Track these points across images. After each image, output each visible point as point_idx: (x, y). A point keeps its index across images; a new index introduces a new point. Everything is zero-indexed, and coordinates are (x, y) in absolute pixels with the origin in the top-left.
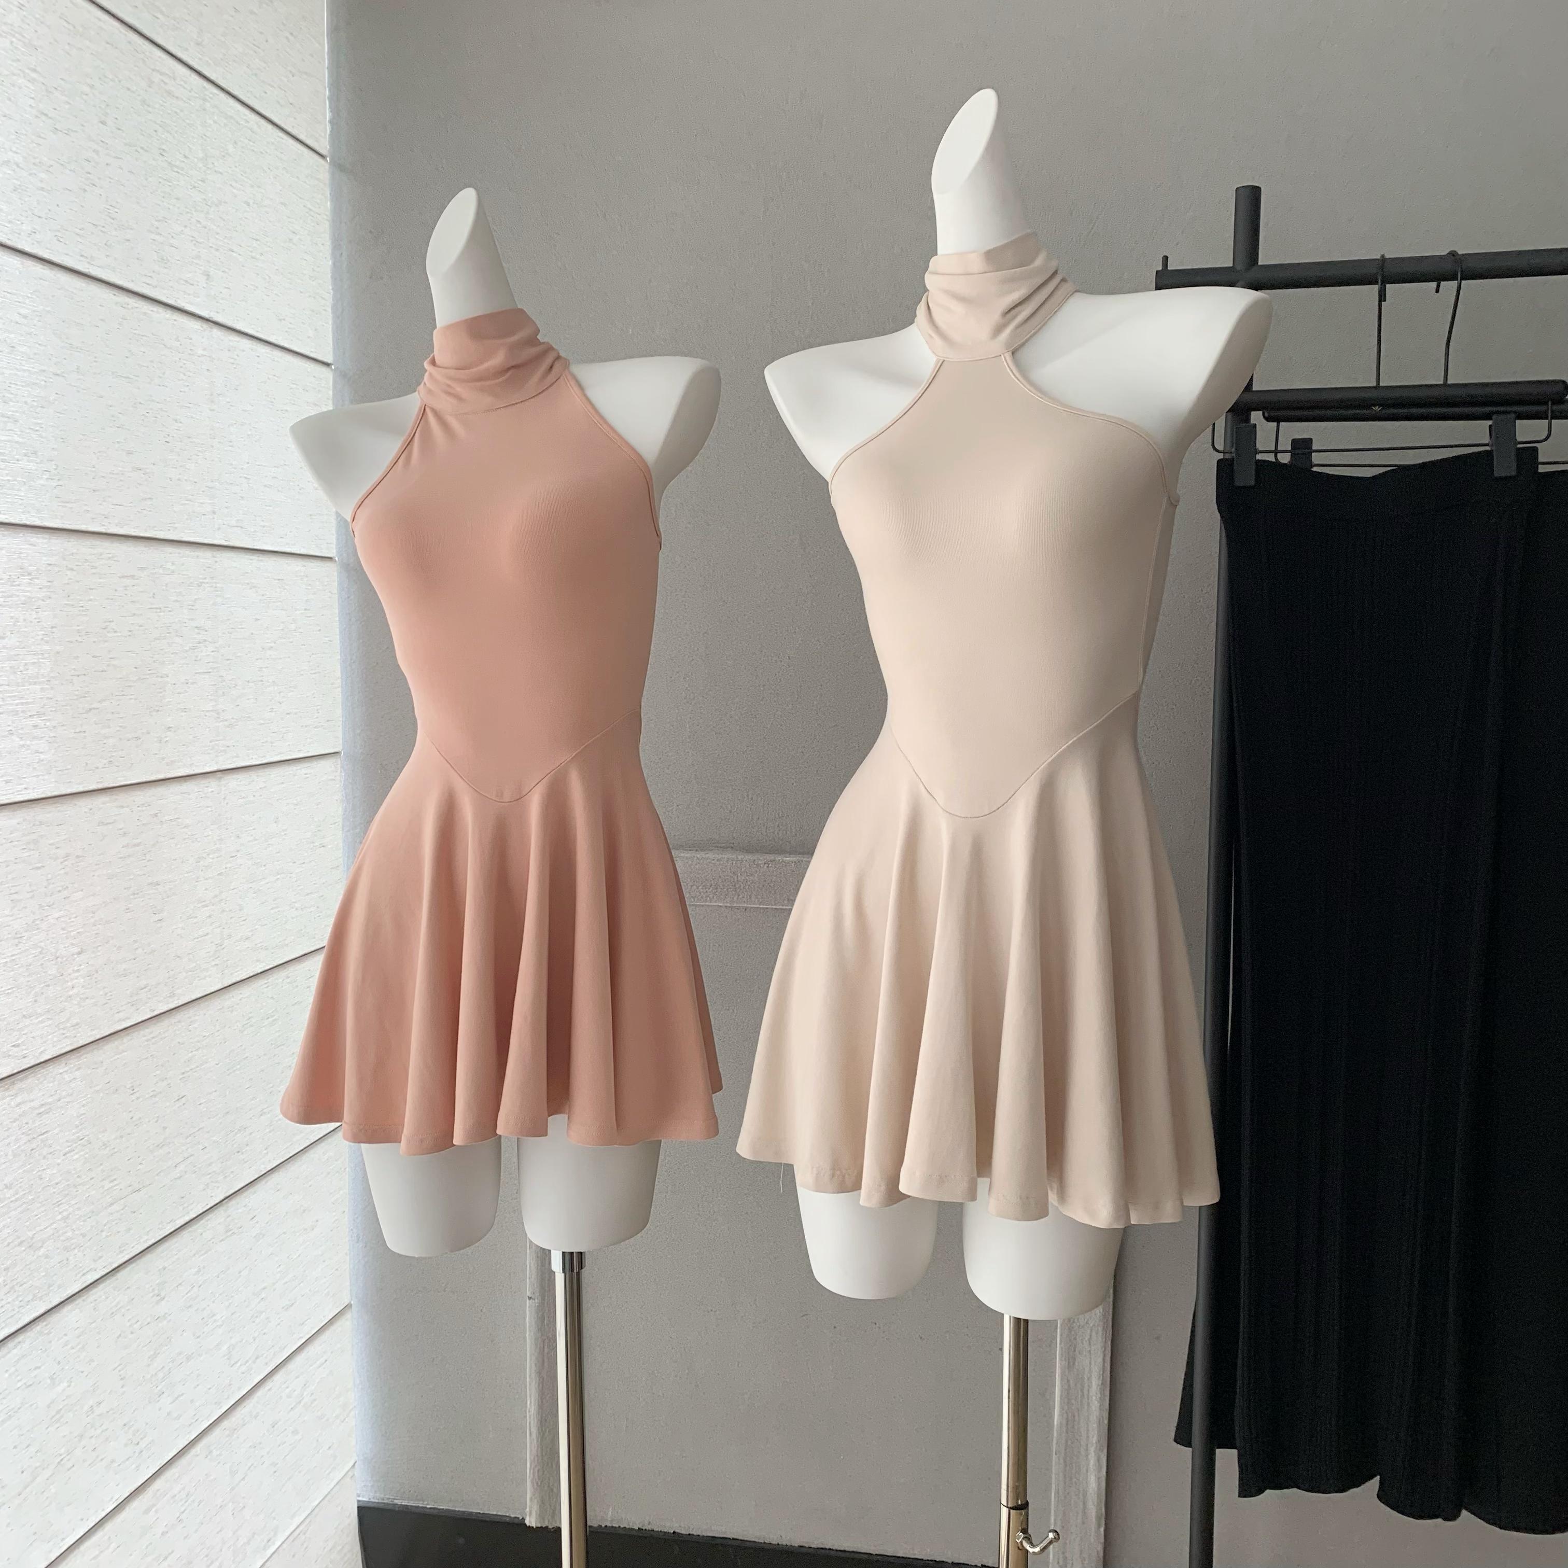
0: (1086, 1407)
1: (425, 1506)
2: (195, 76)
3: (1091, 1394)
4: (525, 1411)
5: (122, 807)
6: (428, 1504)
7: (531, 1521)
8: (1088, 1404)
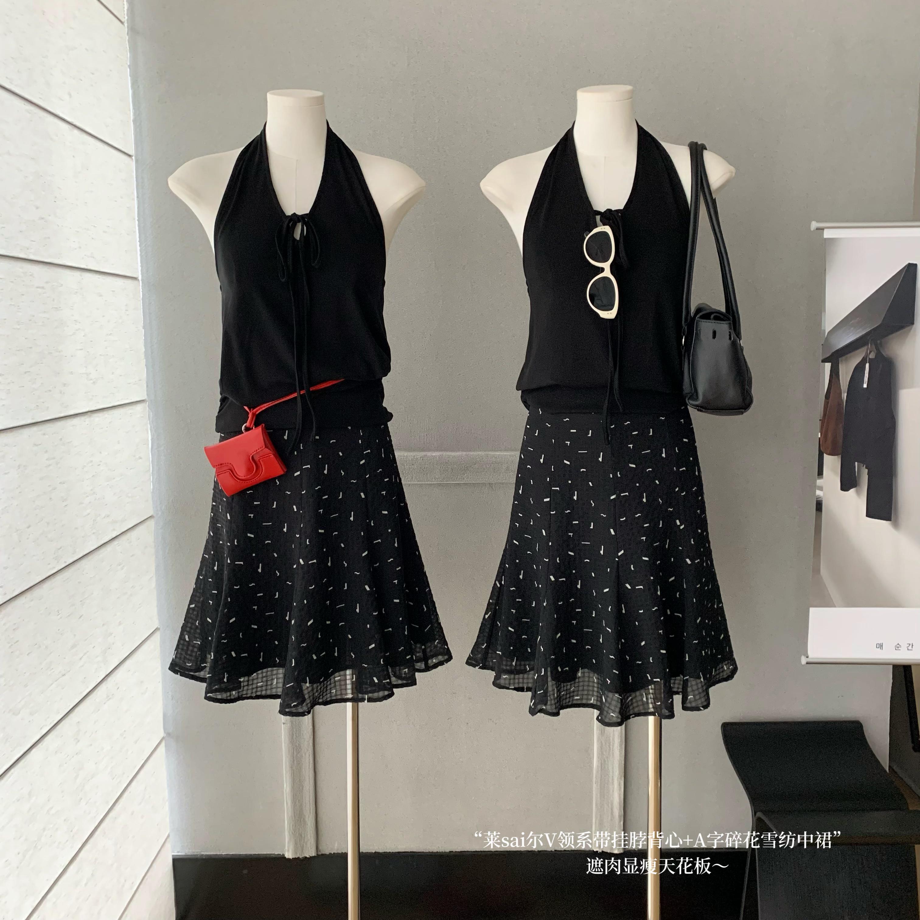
0: (612, 756)
1: (221, 854)
3: (614, 748)
4: (283, 792)
5: (44, 434)
6: (223, 852)
7: (289, 855)
8: (613, 753)
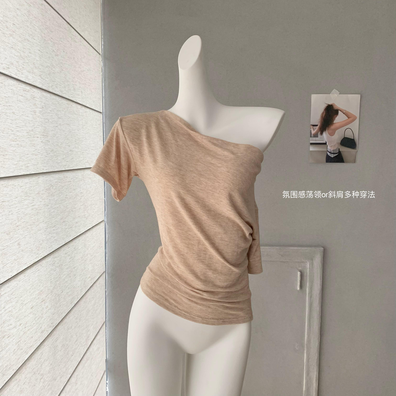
2: (79, 36)
